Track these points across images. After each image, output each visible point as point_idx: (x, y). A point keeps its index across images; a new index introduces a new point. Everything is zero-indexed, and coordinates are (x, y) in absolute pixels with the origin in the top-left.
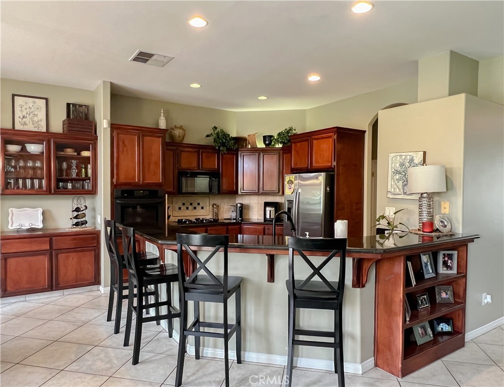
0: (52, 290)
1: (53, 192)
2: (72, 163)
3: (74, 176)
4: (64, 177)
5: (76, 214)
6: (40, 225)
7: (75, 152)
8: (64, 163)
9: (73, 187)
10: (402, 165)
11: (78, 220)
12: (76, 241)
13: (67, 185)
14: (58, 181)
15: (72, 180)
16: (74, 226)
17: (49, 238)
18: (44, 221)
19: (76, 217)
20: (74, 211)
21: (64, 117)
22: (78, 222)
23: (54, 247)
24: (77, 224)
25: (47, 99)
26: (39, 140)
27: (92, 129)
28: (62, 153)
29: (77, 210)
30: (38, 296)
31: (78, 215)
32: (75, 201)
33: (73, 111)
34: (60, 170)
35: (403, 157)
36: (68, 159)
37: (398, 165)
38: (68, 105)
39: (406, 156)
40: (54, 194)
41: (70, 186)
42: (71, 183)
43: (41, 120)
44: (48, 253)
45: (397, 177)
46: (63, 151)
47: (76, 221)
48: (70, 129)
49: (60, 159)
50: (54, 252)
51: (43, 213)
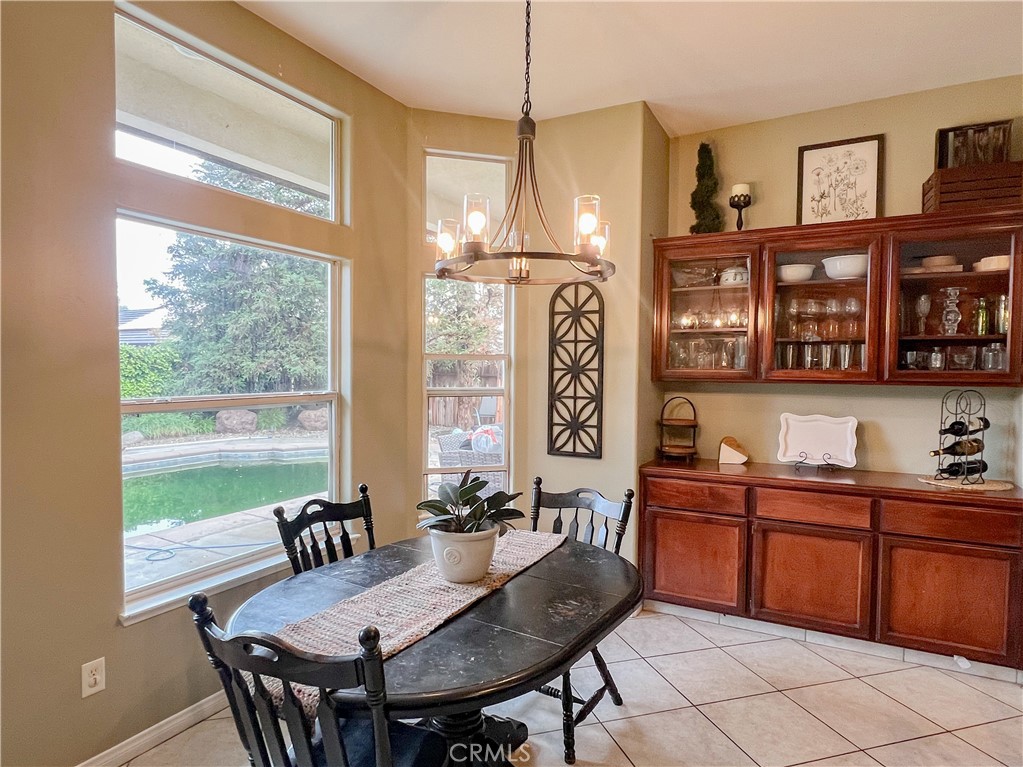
1: (886, 376)
2: (946, 296)
3: (951, 330)
4: (922, 336)
5: (950, 439)
6: (849, 460)
7: (958, 263)
8: (923, 298)
9: (948, 362)
11: (957, 459)
12: (946, 521)
13: (927, 360)
14: (903, 346)
15: (943, 344)
16: (945, 475)
17: (870, 500)
19: (951, 450)
20: (945, 432)
21: (928, 168)
22: (959, 465)
23: (884, 527)
24: (953, 471)
25: (881, 139)
28: (918, 271)
29: (958, 428)
31: (958, 444)
32: (951, 404)
33: (957, 150)
34: (908, 320)
36: (932, 286)
38: (942, 135)
40: (888, 382)
41: (936, 361)
42: (941, 351)
43: (864, 195)
44: (867, 542)
46: (921, 265)
47: (949, 460)
48: (948, 197)
49: (910, 290)
50: (881, 539)
51: (860, 431)
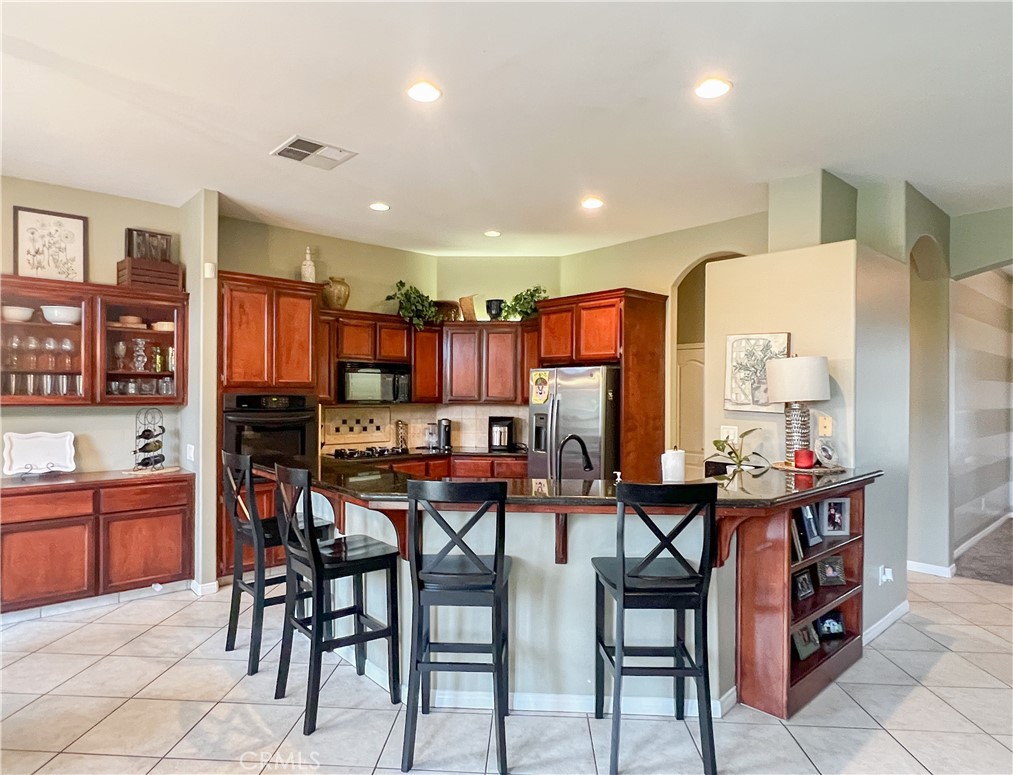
0: (97, 594)
1: (98, 399)
2: (137, 344)
3: (140, 369)
4: (120, 371)
5: (142, 442)
6: (69, 465)
7: (143, 322)
8: (121, 343)
9: (139, 389)
10: (749, 355)
11: (147, 455)
12: (144, 496)
13: (126, 387)
14: (110, 377)
15: (136, 376)
16: (140, 467)
17: (92, 491)
18: (77, 457)
19: (143, 450)
20: (140, 437)
21: (120, 254)
22: (148, 458)
23: (103, 509)
24: (145, 463)
25: (85, 220)
26: (73, 298)
27: (177, 280)
28: (117, 325)
29: (147, 434)
30: (68, 606)
31: (147, 445)
32: (142, 417)
33: (139, 244)
34: (111, 357)
35: (753, 342)
36: (128, 336)
37: (742, 355)
38: (130, 232)
39: (758, 340)
40: (101, 404)
41: (132, 388)
42: (135, 382)
43: (73, 260)
44: (90, 523)
45: (742, 374)
46: (118, 321)
47: (142, 456)
48: (136, 278)
49: (112, 338)
50: (101, 518)
51: (76, 442)
